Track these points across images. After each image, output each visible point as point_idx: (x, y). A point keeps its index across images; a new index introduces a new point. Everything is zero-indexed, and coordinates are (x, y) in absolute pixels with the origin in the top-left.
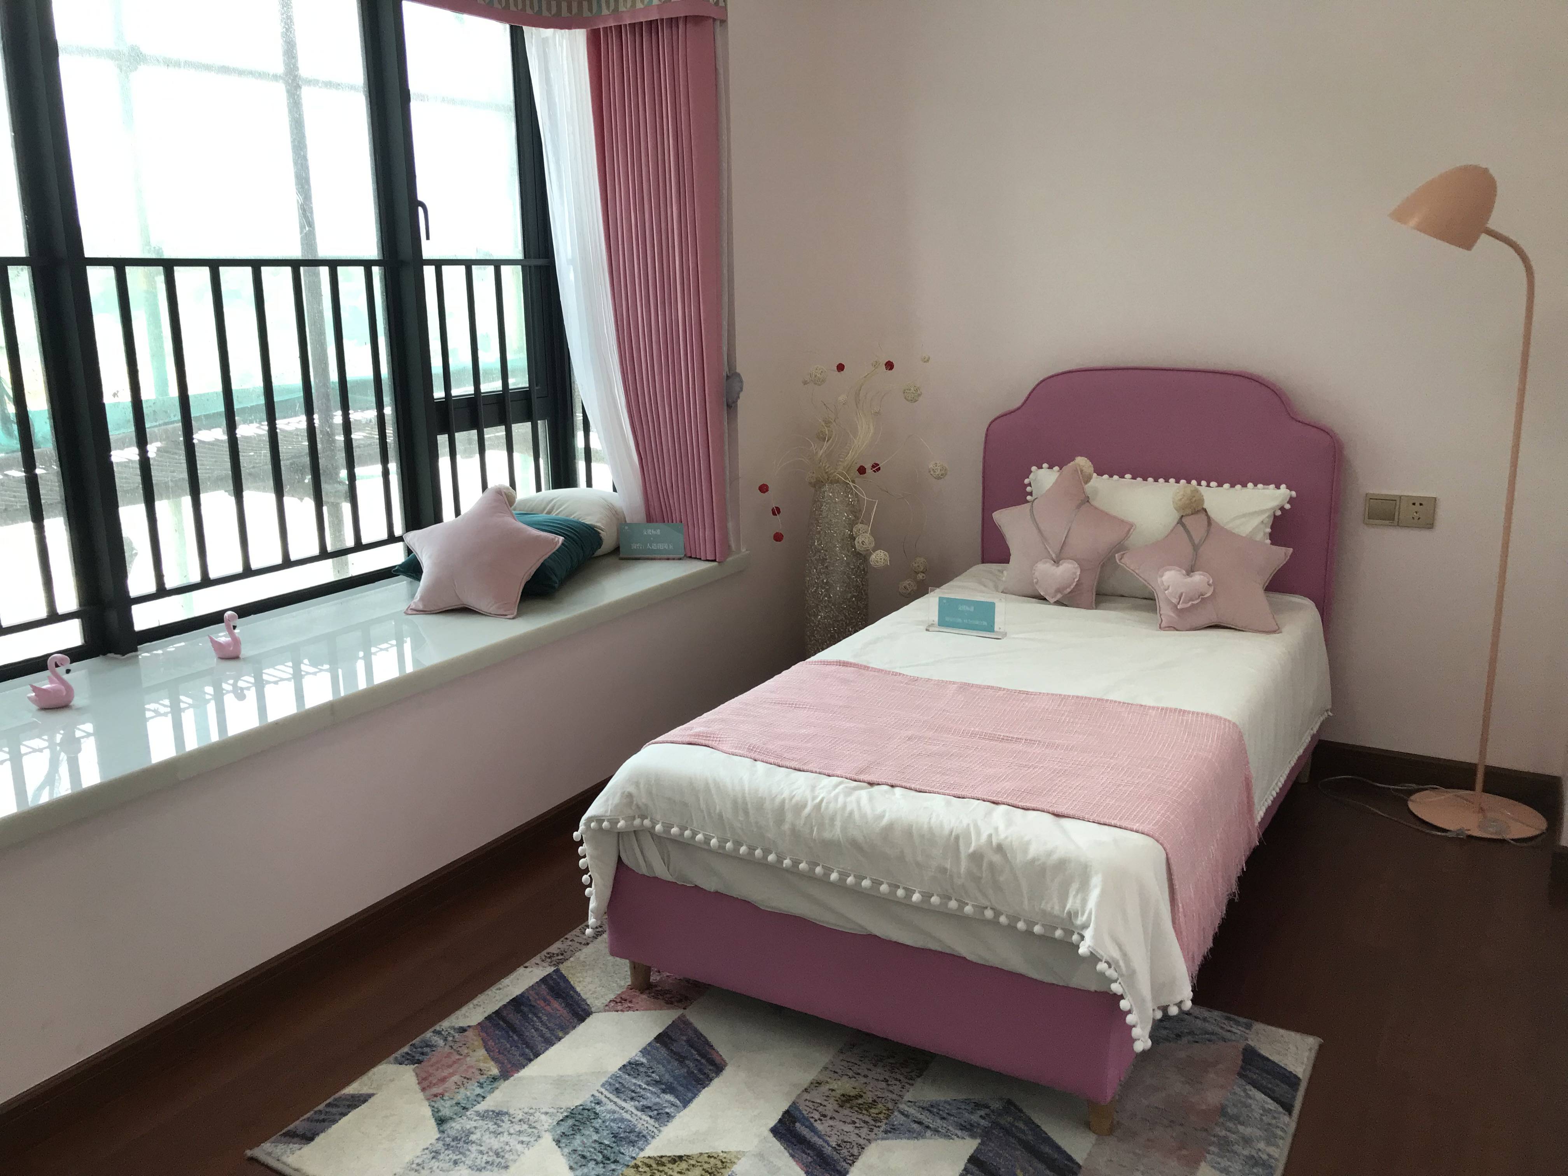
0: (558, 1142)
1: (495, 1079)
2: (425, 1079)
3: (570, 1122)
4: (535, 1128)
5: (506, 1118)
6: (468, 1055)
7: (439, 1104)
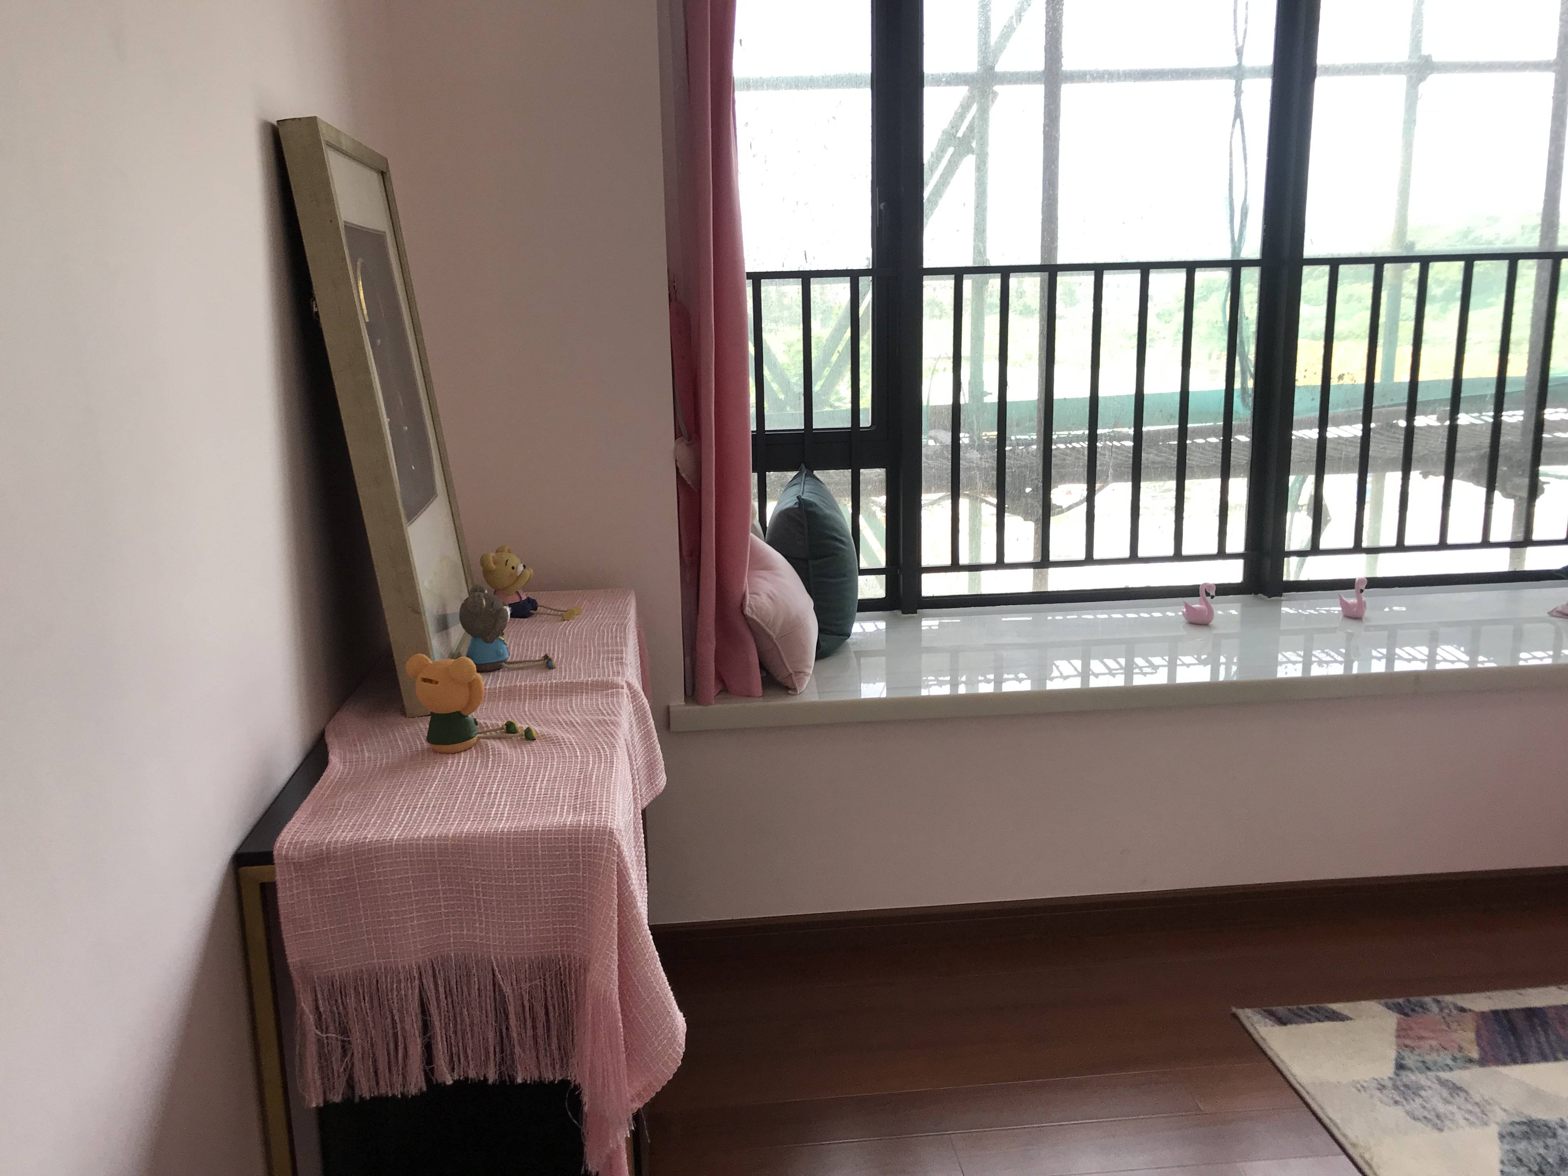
0: (1502, 1137)
1: (1471, 1061)
2: (1403, 1029)
3: (1525, 1128)
4: (1486, 1115)
5: (1462, 1094)
6: (1456, 1031)
7: (1406, 1053)
